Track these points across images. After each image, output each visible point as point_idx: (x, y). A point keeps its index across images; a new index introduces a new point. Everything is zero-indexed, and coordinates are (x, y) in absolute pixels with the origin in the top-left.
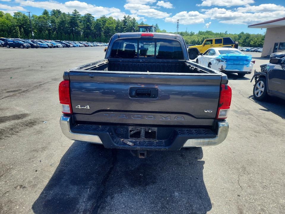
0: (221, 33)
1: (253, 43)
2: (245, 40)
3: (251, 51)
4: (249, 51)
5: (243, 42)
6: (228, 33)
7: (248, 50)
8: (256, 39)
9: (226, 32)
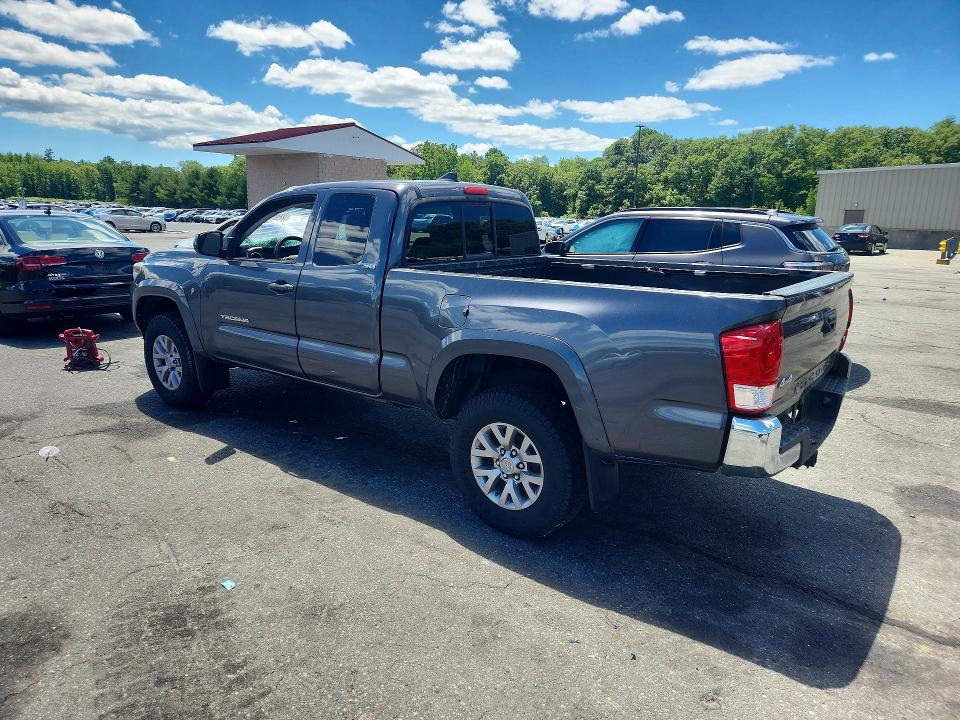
0: (28, 155)
1: (167, 195)
2: (137, 184)
3: (182, 220)
4: (174, 220)
5: (133, 191)
6: (56, 157)
7: (170, 215)
8: (171, 183)
9: (49, 153)
